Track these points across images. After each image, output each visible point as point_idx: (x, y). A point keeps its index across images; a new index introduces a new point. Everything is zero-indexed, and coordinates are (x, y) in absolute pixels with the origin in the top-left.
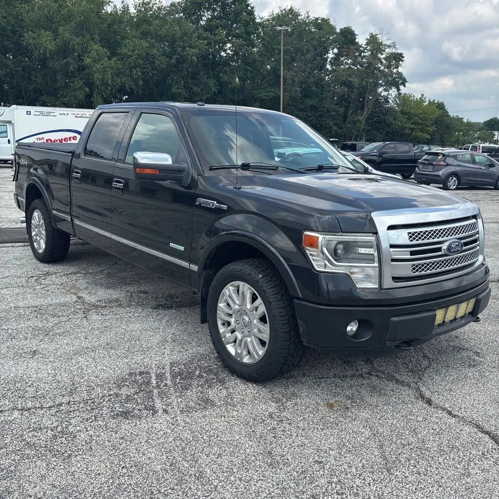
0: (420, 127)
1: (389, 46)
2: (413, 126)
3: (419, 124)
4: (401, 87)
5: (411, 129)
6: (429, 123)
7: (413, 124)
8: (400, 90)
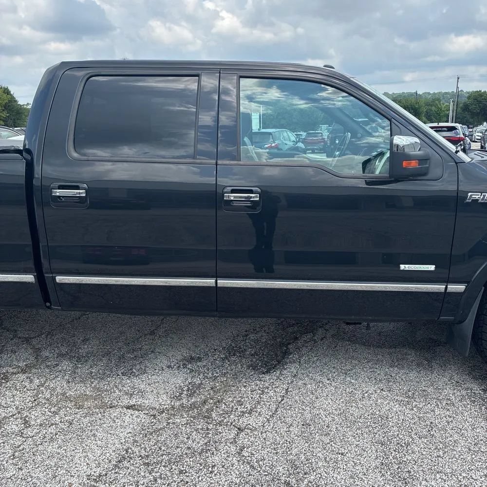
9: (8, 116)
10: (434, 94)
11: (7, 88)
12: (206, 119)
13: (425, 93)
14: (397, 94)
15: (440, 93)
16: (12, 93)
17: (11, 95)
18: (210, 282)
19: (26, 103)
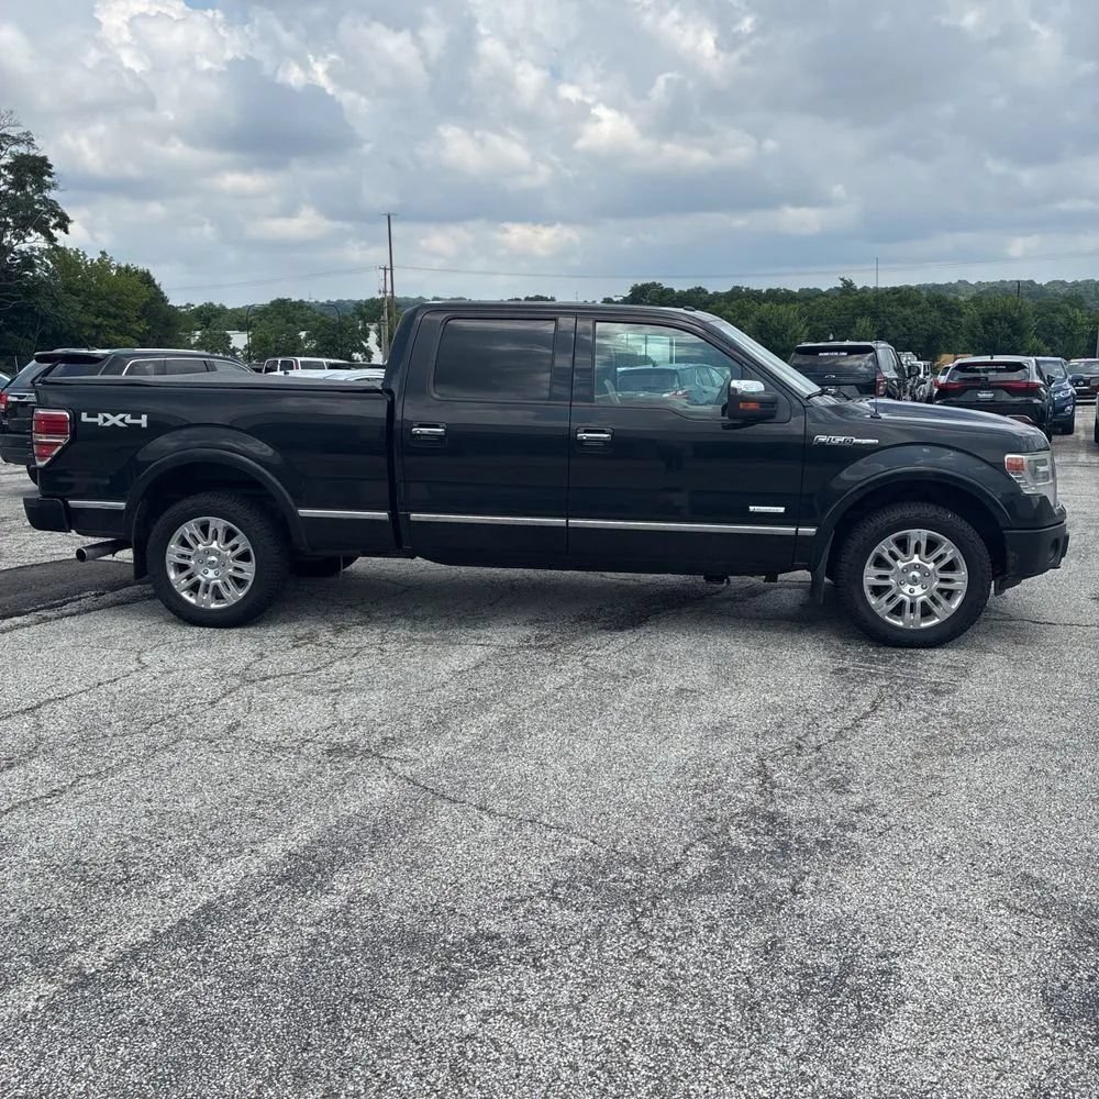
0: (114, 323)
1: (17, 141)
2: (100, 320)
3: (109, 315)
4: (57, 233)
5: (95, 326)
6: (132, 315)
7: (98, 317)
8: (56, 240)
9: (149, 332)
10: (1076, 284)
11: (148, 273)
12: (563, 361)
13: (1054, 282)
14: (988, 283)
15: (1088, 281)
16: (157, 282)
17: (155, 286)
18: (561, 522)
19: (184, 305)
